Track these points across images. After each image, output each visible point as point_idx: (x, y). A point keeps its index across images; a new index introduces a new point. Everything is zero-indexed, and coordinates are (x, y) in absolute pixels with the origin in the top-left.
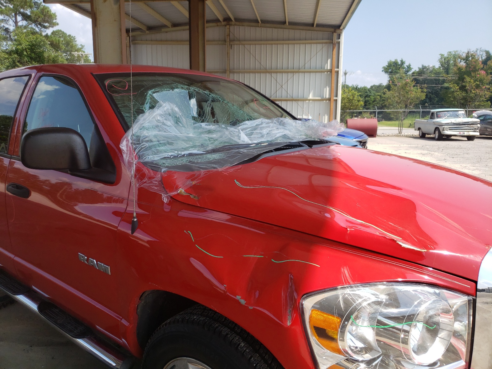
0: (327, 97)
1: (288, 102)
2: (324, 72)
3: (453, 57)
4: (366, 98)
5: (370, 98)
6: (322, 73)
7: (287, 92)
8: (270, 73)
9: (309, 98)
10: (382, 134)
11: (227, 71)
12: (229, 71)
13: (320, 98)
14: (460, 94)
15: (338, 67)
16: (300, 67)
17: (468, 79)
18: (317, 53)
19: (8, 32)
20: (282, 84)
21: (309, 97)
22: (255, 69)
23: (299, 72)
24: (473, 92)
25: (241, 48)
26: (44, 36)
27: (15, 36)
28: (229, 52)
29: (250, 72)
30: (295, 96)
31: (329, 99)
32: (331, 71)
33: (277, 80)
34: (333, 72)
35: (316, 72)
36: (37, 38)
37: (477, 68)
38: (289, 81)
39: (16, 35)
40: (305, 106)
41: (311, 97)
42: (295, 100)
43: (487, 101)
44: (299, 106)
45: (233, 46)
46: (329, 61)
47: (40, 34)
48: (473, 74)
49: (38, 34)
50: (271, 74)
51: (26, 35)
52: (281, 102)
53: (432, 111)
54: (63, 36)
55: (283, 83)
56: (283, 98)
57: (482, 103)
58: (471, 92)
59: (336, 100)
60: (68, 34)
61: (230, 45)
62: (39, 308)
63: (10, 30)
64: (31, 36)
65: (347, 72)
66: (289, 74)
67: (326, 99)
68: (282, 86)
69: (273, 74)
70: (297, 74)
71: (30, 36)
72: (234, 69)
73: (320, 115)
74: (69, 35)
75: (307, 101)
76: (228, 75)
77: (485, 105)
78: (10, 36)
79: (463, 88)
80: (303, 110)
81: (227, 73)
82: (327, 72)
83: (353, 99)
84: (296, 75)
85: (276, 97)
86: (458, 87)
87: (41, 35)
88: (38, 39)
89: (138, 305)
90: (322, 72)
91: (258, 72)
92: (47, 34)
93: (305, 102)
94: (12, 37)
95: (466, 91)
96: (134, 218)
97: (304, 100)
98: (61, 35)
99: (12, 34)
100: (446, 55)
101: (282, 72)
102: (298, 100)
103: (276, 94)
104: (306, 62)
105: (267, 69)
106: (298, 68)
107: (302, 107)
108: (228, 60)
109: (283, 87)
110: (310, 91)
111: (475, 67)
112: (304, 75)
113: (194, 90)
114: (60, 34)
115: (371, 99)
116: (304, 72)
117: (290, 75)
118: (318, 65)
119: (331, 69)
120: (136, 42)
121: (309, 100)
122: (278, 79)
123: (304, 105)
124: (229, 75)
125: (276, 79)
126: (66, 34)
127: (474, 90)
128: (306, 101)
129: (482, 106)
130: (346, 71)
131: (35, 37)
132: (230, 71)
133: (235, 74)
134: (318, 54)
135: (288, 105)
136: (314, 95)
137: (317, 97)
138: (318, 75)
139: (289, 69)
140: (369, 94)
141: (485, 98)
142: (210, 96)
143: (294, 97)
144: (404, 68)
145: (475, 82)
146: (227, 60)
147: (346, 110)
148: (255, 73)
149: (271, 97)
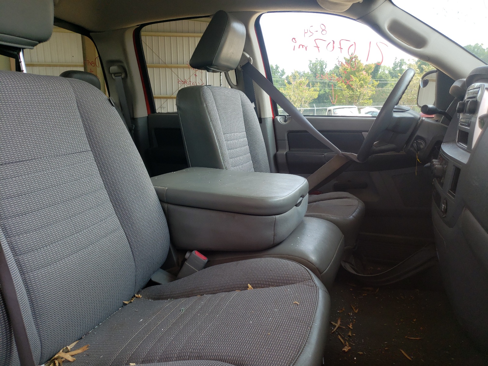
3: (319, 63)
14: (347, 93)
17: (354, 78)
24: (358, 90)
37: (360, 68)
43: (370, 99)
48: (357, 74)
53: (329, 108)
57: (366, 101)
58: (356, 91)
68: (184, 83)
69: (173, 69)
77: (368, 103)
79: (349, 87)
86: (345, 86)
95: (352, 89)
100: (314, 62)
105: (166, 63)
111: (358, 68)
122: (179, 74)
127: (359, 89)
129: (366, 104)
141: (368, 97)
144: (279, 72)
145: (360, 81)
148: (159, 68)
149: (173, 94)
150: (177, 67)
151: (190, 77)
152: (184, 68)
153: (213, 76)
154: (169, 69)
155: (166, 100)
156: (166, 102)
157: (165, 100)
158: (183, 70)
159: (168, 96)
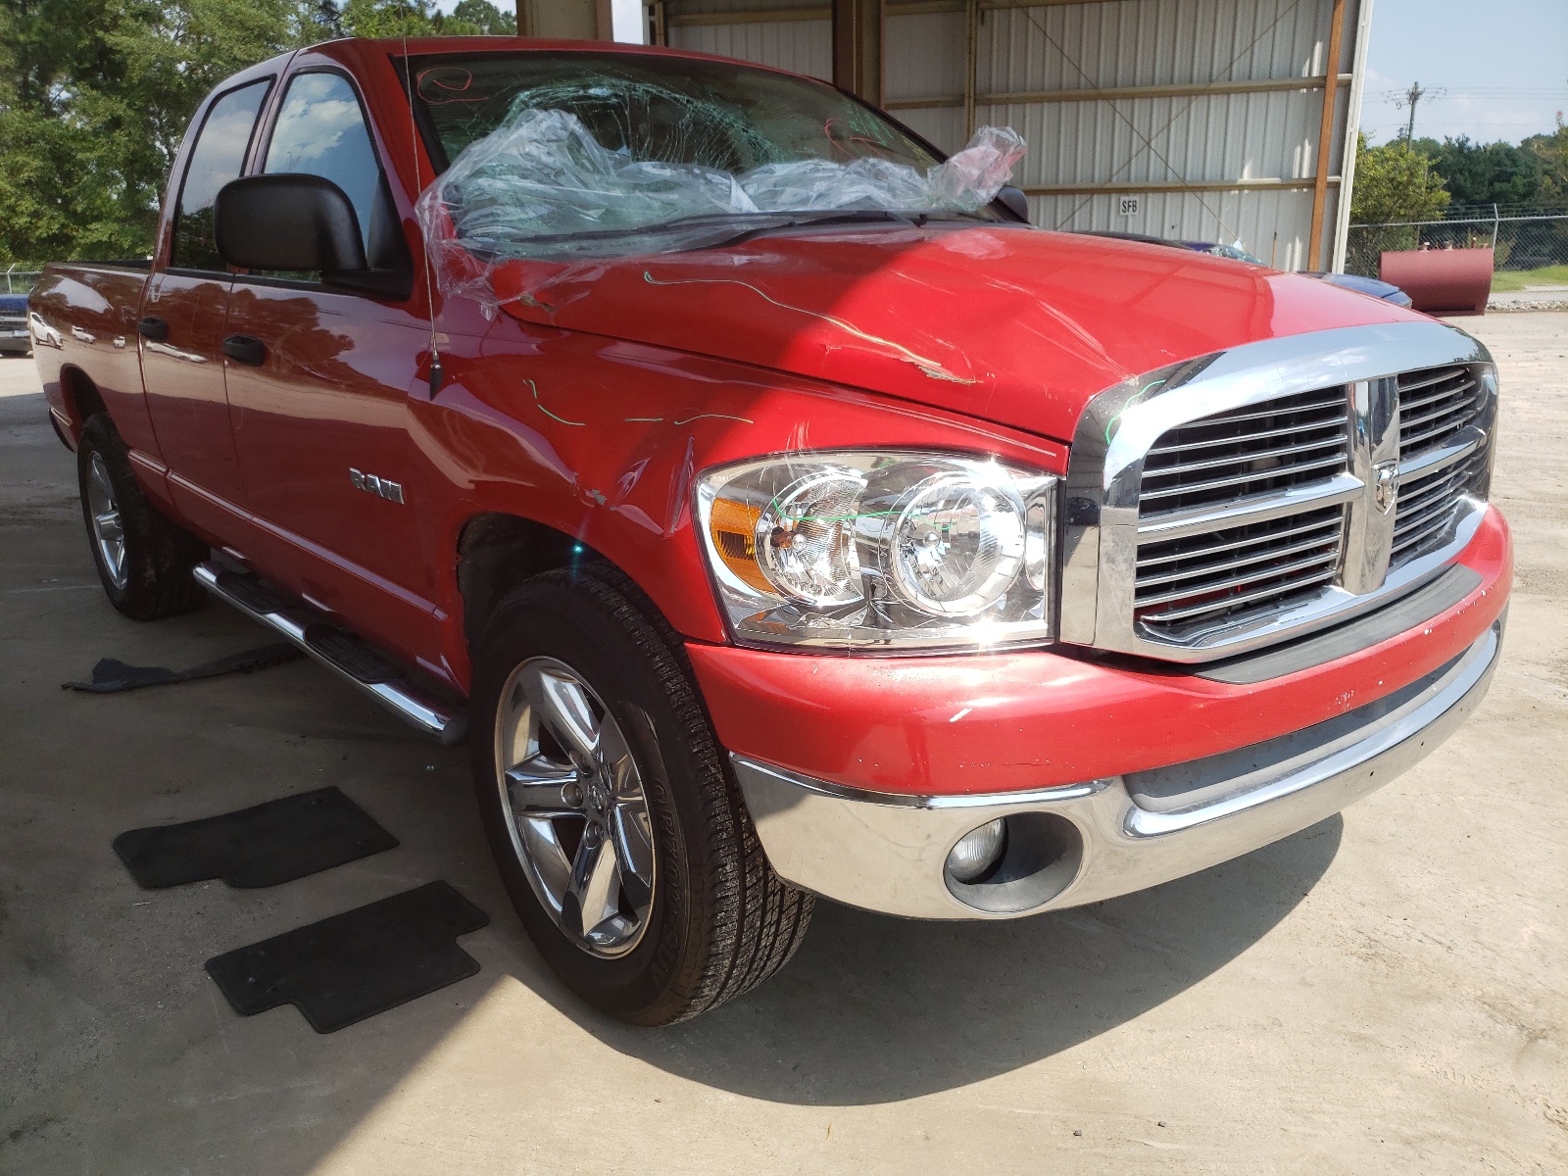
0: (1305, 175)
1: (1169, 195)
2: (1298, 88)
4: (1497, 185)
5: (1509, 185)
6: (1292, 92)
7: (1166, 163)
8: (1110, 98)
9: (1240, 181)
10: (1512, 305)
11: (967, 100)
12: (972, 99)
13: (1276, 180)
15: (1350, 70)
16: (1214, 77)
18: (1276, 21)
19: (333, 13)
20: (1150, 134)
21: (1241, 176)
22: (1061, 88)
23: (1207, 92)
25: (1013, 18)
26: (430, 22)
27: (351, 25)
28: (973, 36)
29: (1040, 100)
30: (1192, 175)
31: (1311, 184)
32: (1322, 83)
33: (1132, 120)
34: (1331, 86)
35: (1268, 89)
36: (410, 28)
38: (1173, 124)
39: (354, 21)
40: (1226, 209)
41: (1247, 177)
42: (1194, 189)
44: (1205, 208)
45: (987, 13)
46: (1318, 47)
47: (419, 16)
49: (414, 14)
50: (1112, 102)
51: (380, 20)
52: (1143, 195)
54: (486, 17)
55: (1154, 133)
56: (1151, 183)
59: (1336, 187)
60: (502, 12)
61: (979, 14)
62: (306, 635)
63: (336, 6)
64: (393, 23)
65: (1419, 90)
66: (1174, 99)
67: (1301, 182)
68: (1148, 144)
69: (1118, 102)
70: (1203, 100)
71: (390, 21)
72: (990, 92)
73: (1277, 237)
74: (506, 13)
75: (1233, 193)
76: (969, 112)
78: (338, 26)
80: (1219, 223)
81: (966, 104)
82: (1310, 87)
83: (1409, 182)
84: (1198, 105)
85: (1129, 180)
87: (422, 16)
88: (414, 30)
89: (457, 567)
90: (1288, 88)
91: (1068, 99)
92: (439, 13)
93: (1225, 194)
94: (342, 29)
96: (434, 362)
97: (1223, 187)
98: (482, 16)
99: (342, 19)
101: (1151, 96)
102: (1202, 189)
103: (1129, 170)
104: (1236, 56)
105: (1101, 85)
106: (1207, 78)
107: (1216, 213)
108: (970, 62)
109: (1153, 144)
110: (1247, 157)
112: (1225, 103)
113: (647, 92)
114: (480, 12)
115: (1513, 187)
116: (1228, 92)
117: (1177, 104)
118: (1280, 62)
119: (1324, 74)
120: (682, 17)
121: (1241, 188)
122: (1136, 118)
123: (1224, 205)
124: (972, 111)
125: (1129, 120)
126: (496, 11)
128: (1230, 190)
130: (1416, 87)
131: (404, 24)
132: (975, 100)
133: (993, 107)
134: (1279, 23)
135: (1168, 207)
136: (1258, 171)
137: (1269, 176)
138: (1276, 100)
139: (1175, 82)
140: (1509, 170)
142: (689, 105)
143: (1188, 178)
146: (967, 64)
147: (1383, 222)
148: (1060, 101)
149: (1110, 180)
150: (1132, 97)
151: (1170, 121)
152: (1152, 98)
153: (1243, 118)
154: (1106, 104)
155: (1088, 196)
156: (1089, 202)
157: (1085, 197)
158: (1130, 105)
159: (1096, 184)
